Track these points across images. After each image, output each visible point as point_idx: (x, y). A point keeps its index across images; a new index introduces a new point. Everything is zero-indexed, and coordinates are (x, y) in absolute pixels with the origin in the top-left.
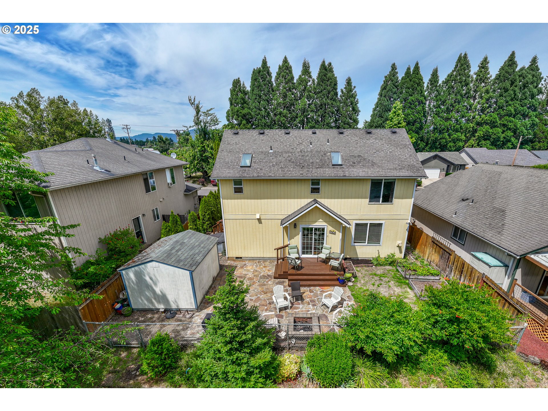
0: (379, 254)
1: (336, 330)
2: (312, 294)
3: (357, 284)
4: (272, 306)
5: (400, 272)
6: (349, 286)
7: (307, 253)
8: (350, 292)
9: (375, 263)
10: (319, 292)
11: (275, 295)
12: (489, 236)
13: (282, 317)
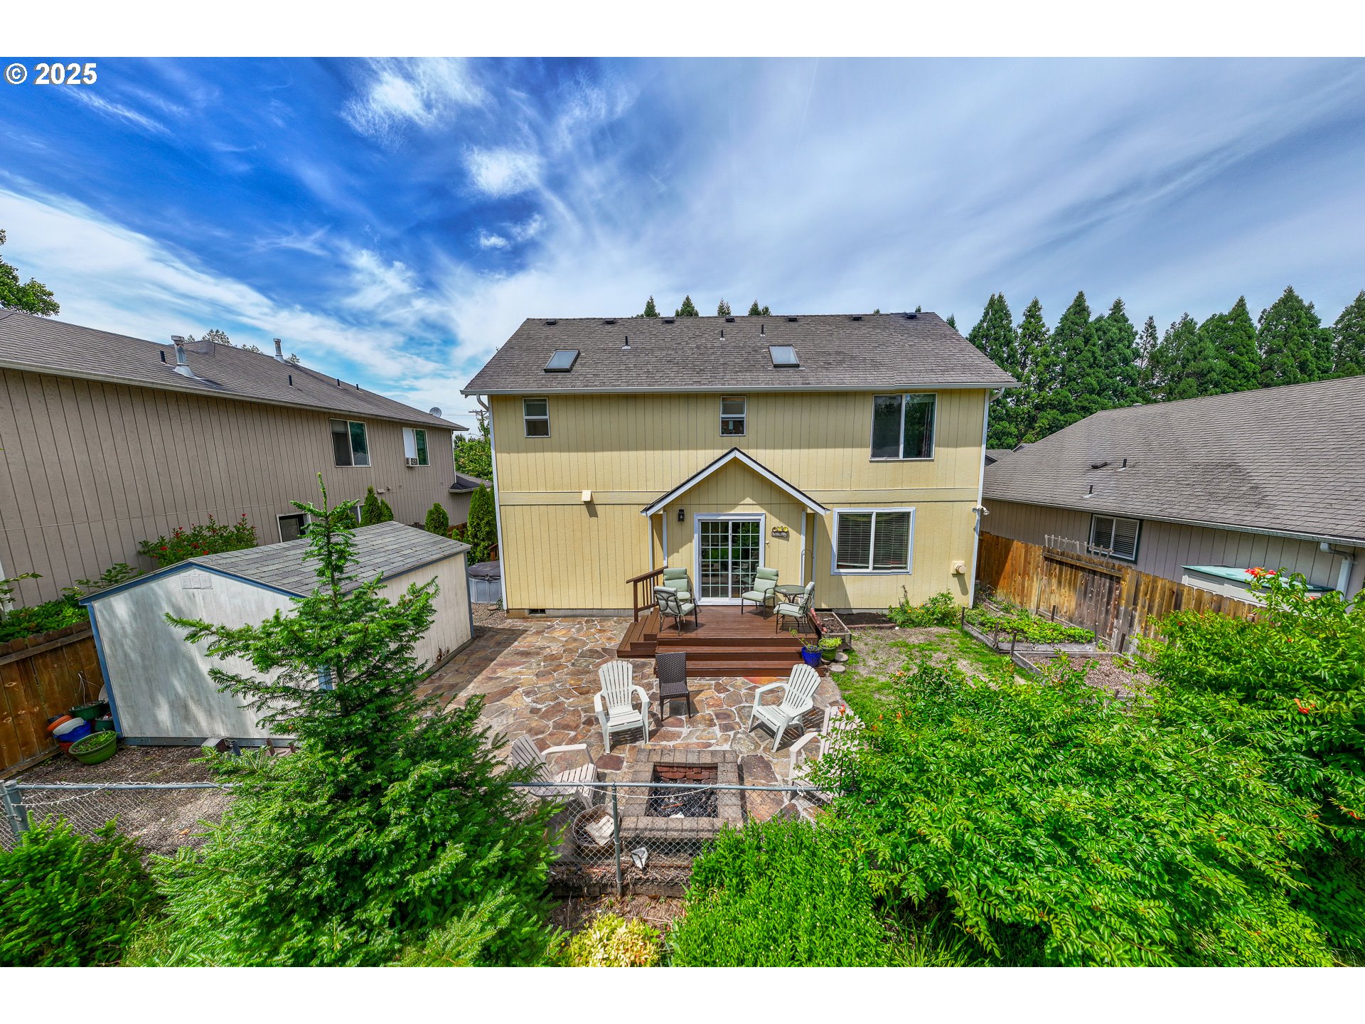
0: (906, 596)
1: (803, 814)
2: (722, 695)
3: (855, 668)
4: (593, 729)
5: (976, 638)
6: (832, 674)
7: (715, 593)
8: (837, 691)
9: (900, 619)
10: (743, 691)
11: (603, 692)
12: (1227, 515)
13: (616, 763)
